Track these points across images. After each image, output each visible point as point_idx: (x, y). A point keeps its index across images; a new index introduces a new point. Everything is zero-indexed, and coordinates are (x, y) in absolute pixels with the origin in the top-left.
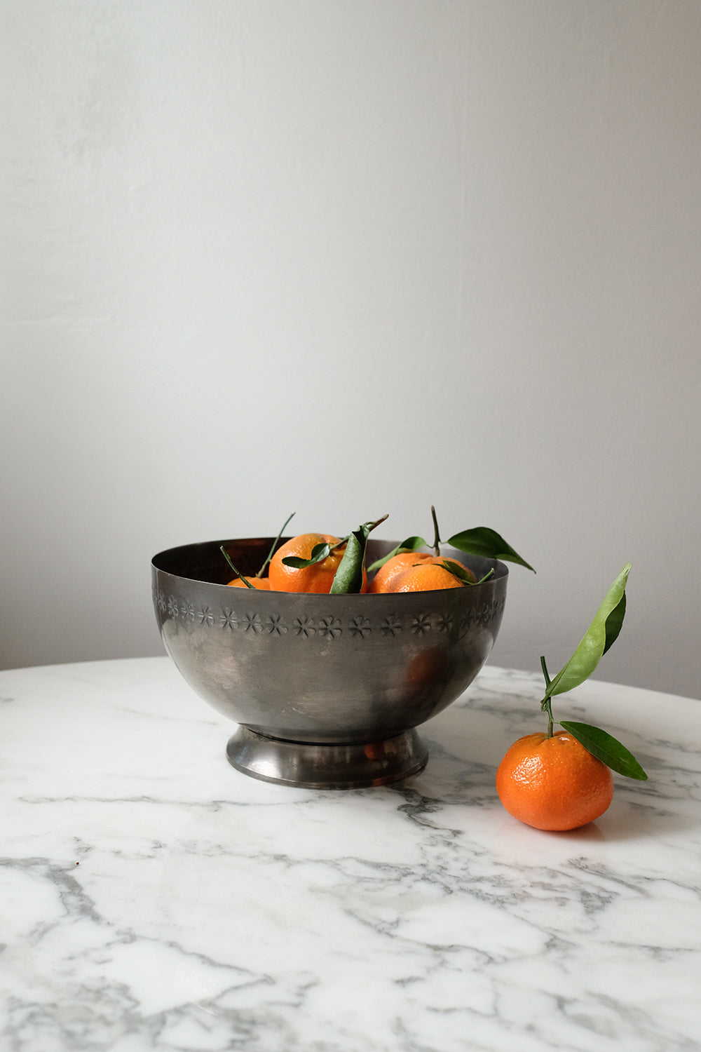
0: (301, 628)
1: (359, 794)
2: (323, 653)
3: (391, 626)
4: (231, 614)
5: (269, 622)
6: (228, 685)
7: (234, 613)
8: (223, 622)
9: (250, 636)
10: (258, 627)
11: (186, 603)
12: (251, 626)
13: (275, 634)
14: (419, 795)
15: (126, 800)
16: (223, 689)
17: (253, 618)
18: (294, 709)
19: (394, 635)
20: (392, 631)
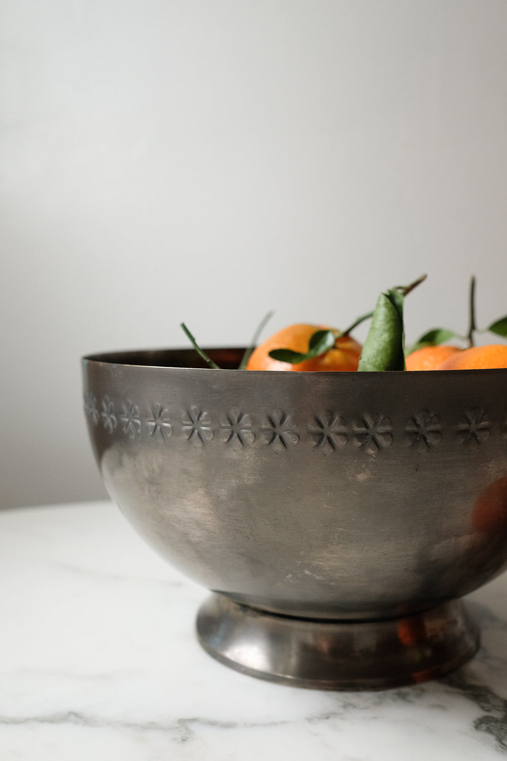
0: (322, 435)
1: (403, 697)
2: (361, 477)
3: (473, 427)
4: (200, 415)
5: (265, 425)
6: (197, 534)
7: (205, 413)
8: (187, 431)
9: (234, 453)
10: (247, 435)
11: (128, 405)
12: (235, 435)
13: (277, 446)
14: (496, 697)
15: (43, 720)
16: (189, 542)
17: (239, 420)
18: (307, 572)
19: (478, 442)
20: (474, 435)
